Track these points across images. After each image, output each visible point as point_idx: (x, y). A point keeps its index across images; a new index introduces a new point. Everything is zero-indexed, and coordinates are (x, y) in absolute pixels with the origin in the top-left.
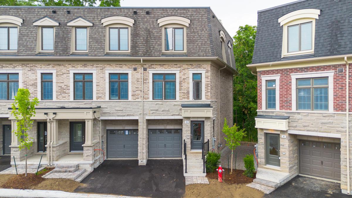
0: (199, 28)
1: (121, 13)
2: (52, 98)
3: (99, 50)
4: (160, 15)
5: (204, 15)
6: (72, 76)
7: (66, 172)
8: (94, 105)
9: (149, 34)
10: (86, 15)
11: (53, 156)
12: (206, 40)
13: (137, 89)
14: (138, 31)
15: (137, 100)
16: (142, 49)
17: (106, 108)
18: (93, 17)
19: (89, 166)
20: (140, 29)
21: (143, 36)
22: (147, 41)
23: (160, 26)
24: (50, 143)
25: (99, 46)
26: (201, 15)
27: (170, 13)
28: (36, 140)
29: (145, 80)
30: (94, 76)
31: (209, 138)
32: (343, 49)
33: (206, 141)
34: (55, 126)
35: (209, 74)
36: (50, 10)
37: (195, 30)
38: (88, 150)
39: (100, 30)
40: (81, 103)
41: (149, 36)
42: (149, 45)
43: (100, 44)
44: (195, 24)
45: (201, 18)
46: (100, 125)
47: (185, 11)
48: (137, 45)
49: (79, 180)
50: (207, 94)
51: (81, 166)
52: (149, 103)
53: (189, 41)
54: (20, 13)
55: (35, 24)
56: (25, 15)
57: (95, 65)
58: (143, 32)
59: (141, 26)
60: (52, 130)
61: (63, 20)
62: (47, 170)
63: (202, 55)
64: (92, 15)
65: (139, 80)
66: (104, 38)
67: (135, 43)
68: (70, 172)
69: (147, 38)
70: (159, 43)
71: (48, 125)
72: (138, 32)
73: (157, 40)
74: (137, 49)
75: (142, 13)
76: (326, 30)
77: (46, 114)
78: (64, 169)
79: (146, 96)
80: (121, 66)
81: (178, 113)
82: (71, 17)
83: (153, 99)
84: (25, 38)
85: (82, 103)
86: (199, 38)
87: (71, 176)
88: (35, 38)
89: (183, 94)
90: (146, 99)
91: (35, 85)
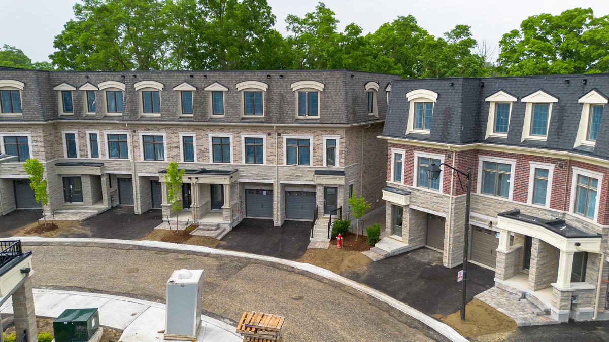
0: (333, 93)
1: (255, 77)
2: (193, 160)
3: (235, 116)
4: (294, 79)
5: (340, 79)
6: (210, 140)
7: (208, 230)
8: (231, 169)
9: (283, 99)
10: (221, 79)
11: (197, 215)
12: (340, 106)
13: (271, 154)
14: (272, 95)
15: (271, 165)
16: (275, 115)
17: (243, 171)
18: (228, 81)
19: (228, 225)
20: (274, 93)
21: (277, 101)
22: (280, 107)
23: (293, 90)
24: (194, 204)
25: (235, 112)
26: (335, 79)
27: (304, 77)
28: (181, 198)
29: (279, 145)
30: (231, 140)
31: (342, 205)
32: (450, 137)
33: (339, 207)
34: (197, 189)
35: (343, 141)
36: (188, 75)
37: (329, 95)
38: (226, 212)
39: (235, 95)
40: (219, 166)
41: (282, 102)
42: (282, 111)
43: (235, 110)
44: (329, 88)
45: (335, 81)
46: (238, 187)
47: (319, 75)
48: (270, 110)
49: (219, 238)
50: (341, 161)
51: (221, 226)
52: (283, 168)
53: (323, 106)
54: (161, 77)
55: (174, 89)
56: (165, 79)
57: (231, 130)
58: (276, 97)
59: (275, 91)
60: (195, 193)
61: (200, 84)
62: (193, 228)
63: (335, 122)
64: (227, 79)
65: (274, 145)
66: (239, 103)
67: (268, 108)
68: (212, 230)
69: (281, 103)
70: (292, 108)
71: (192, 188)
72: (271, 97)
73: (290, 106)
74: (271, 114)
75: (276, 77)
76: (441, 115)
77: (190, 178)
78: (207, 227)
79: (280, 161)
80: (256, 131)
81: (311, 179)
82: (207, 81)
83: (287, 164)
84: (167, 102)
85: (221, 166)
86: (333, 104)
87: (213, 234)
88: (176, 103)
89: (316, 160)
90: (280, 164)
91: (178, 147)
